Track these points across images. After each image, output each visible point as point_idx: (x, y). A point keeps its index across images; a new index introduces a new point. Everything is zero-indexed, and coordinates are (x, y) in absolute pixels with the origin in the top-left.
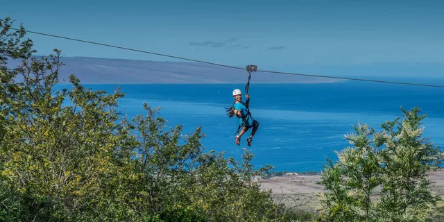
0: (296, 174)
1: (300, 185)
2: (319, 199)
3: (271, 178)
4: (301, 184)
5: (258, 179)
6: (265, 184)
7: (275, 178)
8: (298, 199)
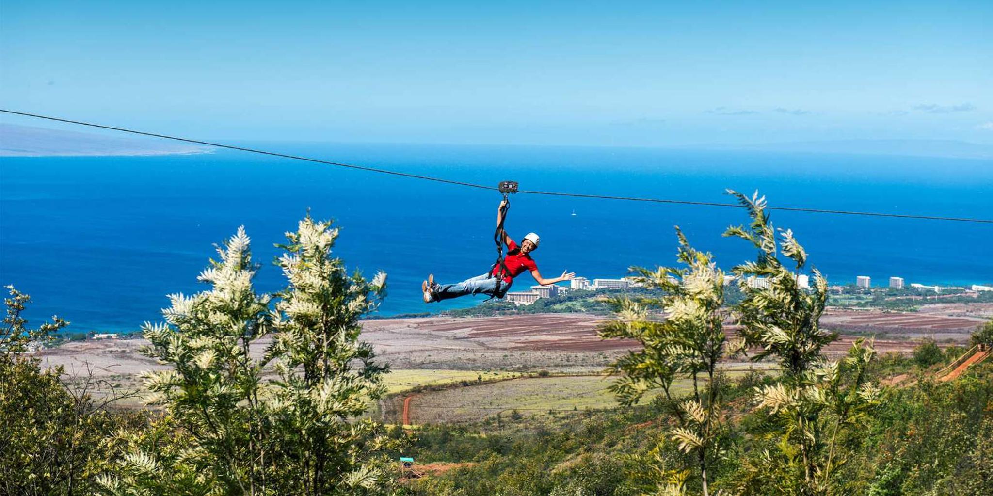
0: (113, 335)
1: (122, 357)
2: (149, 383)
3: (62, 347)
4: (123, 355)
5: (37, 348)
6: (51, 358)
7: (71, 345)
8: (118, 386)
